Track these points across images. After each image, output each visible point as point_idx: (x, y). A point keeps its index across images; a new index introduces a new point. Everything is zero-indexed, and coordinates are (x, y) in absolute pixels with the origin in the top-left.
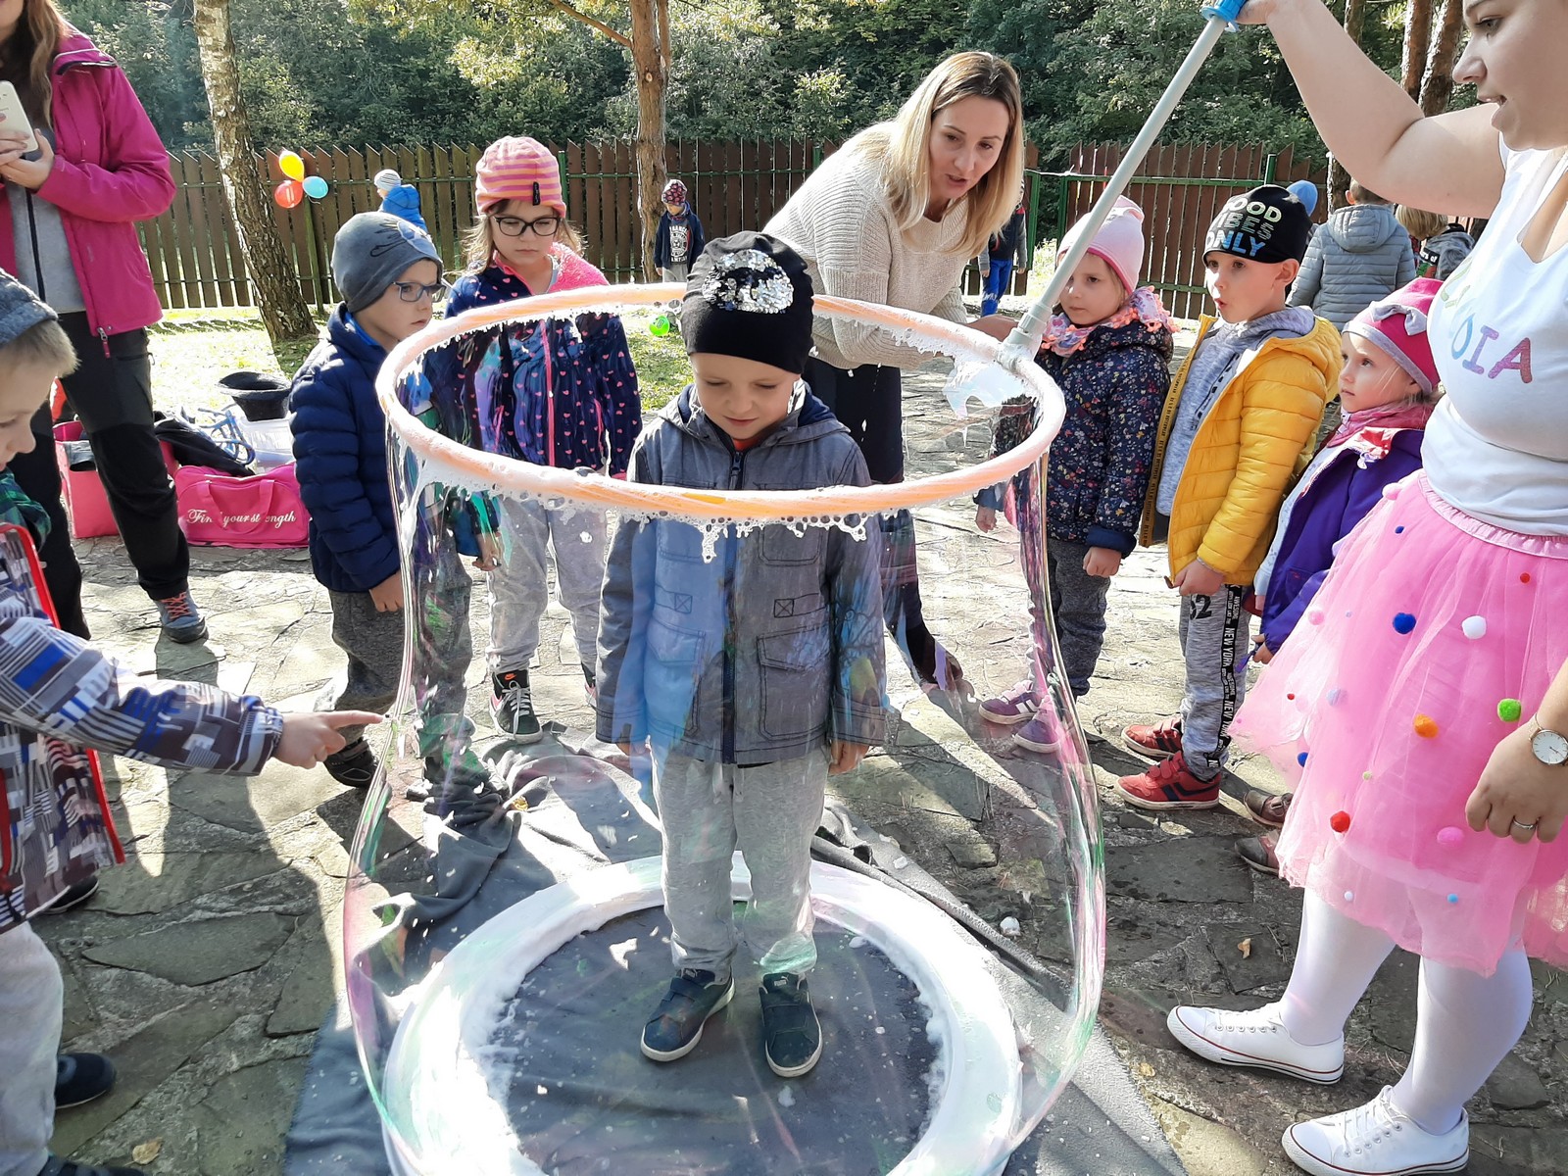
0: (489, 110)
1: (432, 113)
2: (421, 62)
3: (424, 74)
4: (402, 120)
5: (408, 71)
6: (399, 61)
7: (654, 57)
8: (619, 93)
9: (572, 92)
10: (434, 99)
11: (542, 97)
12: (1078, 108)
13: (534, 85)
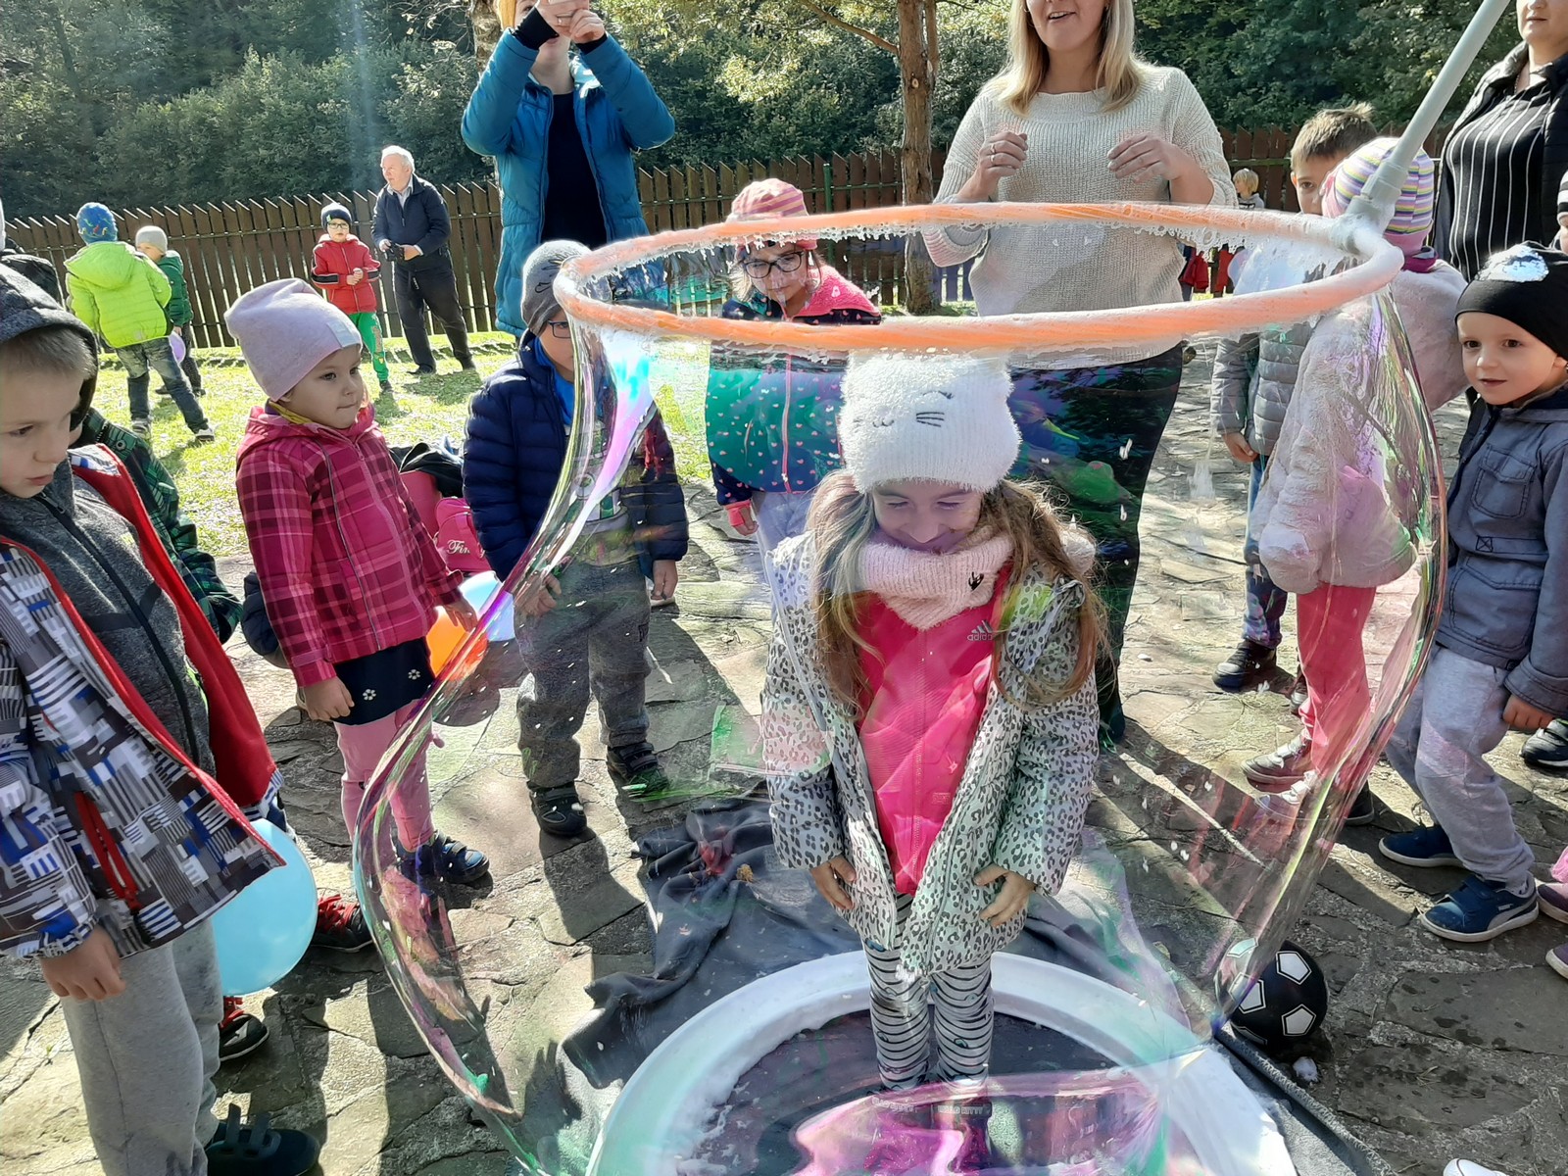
0: (762, 125)
1: (708, 132)
2: (699, 83)
3: (701, 94)
4: (680, 141)
5: (685, 92)
6: (678, 84)
7: (921, 62)
8: (890, 101)
9: (843, 101)
10: (711, 118)
11: (814, 108)
12: (1387, 86)
13: (806, 98)
